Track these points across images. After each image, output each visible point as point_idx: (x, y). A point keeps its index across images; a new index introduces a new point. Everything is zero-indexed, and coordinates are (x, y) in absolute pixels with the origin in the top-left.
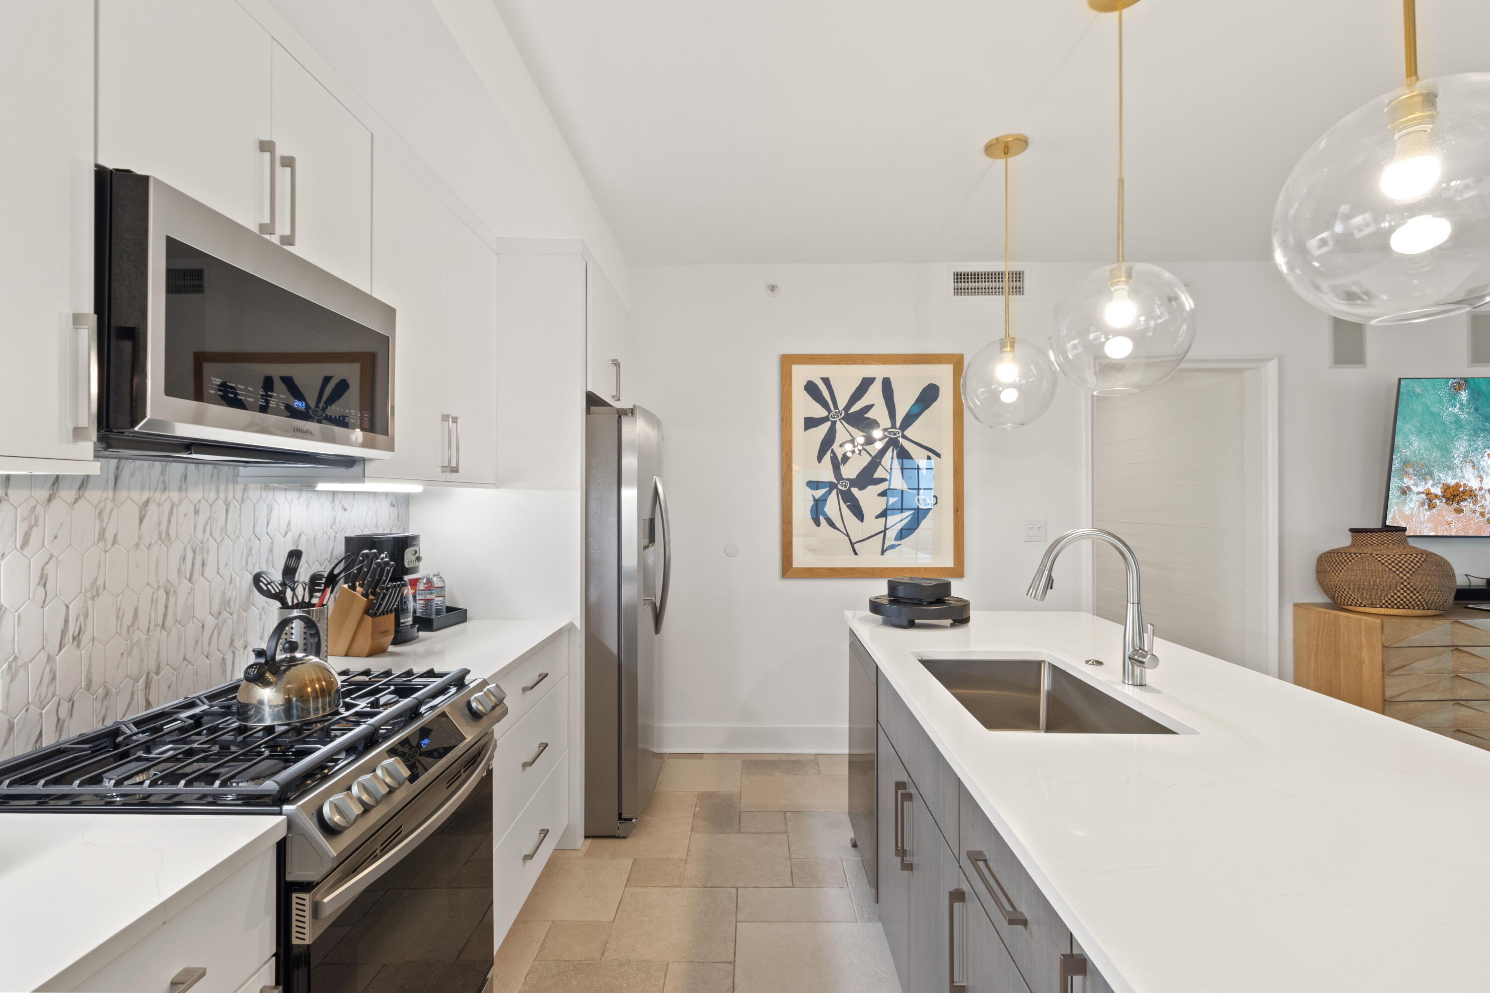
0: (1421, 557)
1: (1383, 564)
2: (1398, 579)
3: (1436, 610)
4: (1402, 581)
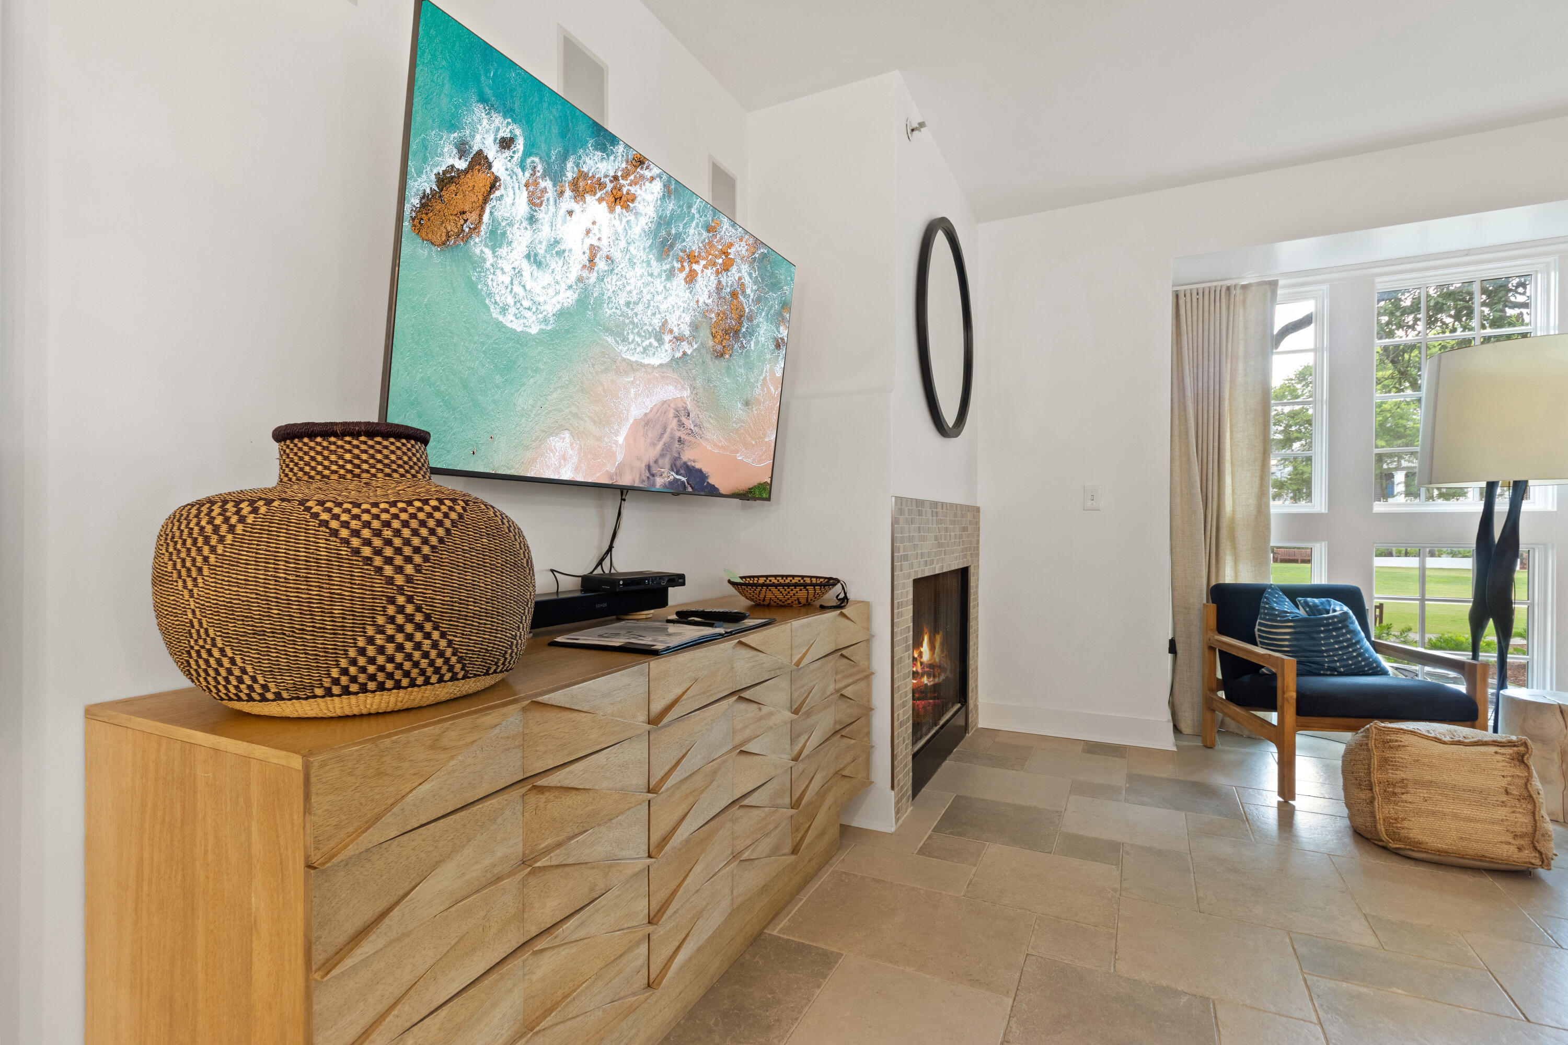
0: (451, 509)
1: (335, 533)
2: (379, 581)
3: (487, 674)
4: (391, 591)
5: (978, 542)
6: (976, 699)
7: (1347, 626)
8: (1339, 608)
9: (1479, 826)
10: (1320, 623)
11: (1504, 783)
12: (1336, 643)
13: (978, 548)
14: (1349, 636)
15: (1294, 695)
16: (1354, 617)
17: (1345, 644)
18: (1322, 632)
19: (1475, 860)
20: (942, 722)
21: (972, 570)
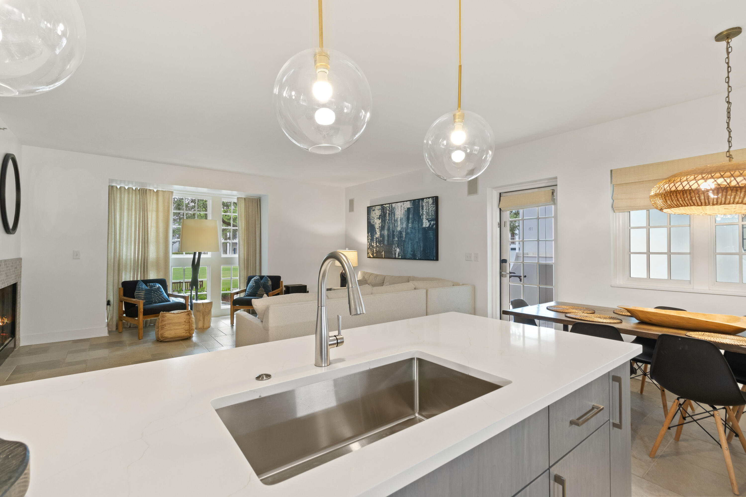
5: (21, 272)
6: (19, 335)
7: (159, 290)
8: (158, 285)
9: (179, 330)
10: (152, 290)
11: (185, 320)
12: (156, 295)
13: (21, 275)
14: (160, 293)
15: (142, 310)
16: (162, 287)
17: (159, 295)
18: (153, 292)
19: (178, 338)
20: (5, 344)
21: (18, 284)
